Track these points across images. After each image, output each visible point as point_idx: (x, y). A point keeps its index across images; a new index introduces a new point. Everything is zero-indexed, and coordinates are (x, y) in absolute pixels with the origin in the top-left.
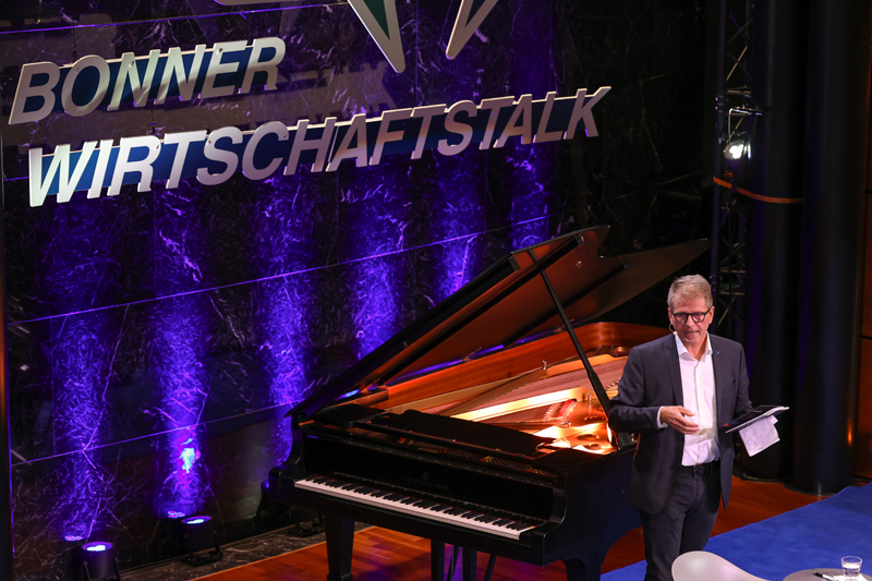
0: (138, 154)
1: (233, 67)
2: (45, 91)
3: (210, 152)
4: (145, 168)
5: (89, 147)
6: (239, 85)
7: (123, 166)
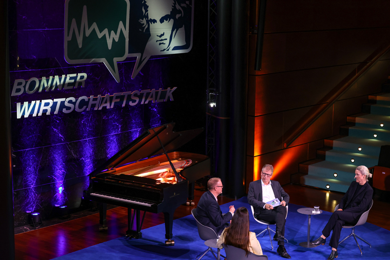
0: (47, 104)
1: (73, 81)
2: (21, 87)
3: (66, 104)
4: (49, 108)
5: (33, 102)
6: (74, 86)
7: (43, 108)
